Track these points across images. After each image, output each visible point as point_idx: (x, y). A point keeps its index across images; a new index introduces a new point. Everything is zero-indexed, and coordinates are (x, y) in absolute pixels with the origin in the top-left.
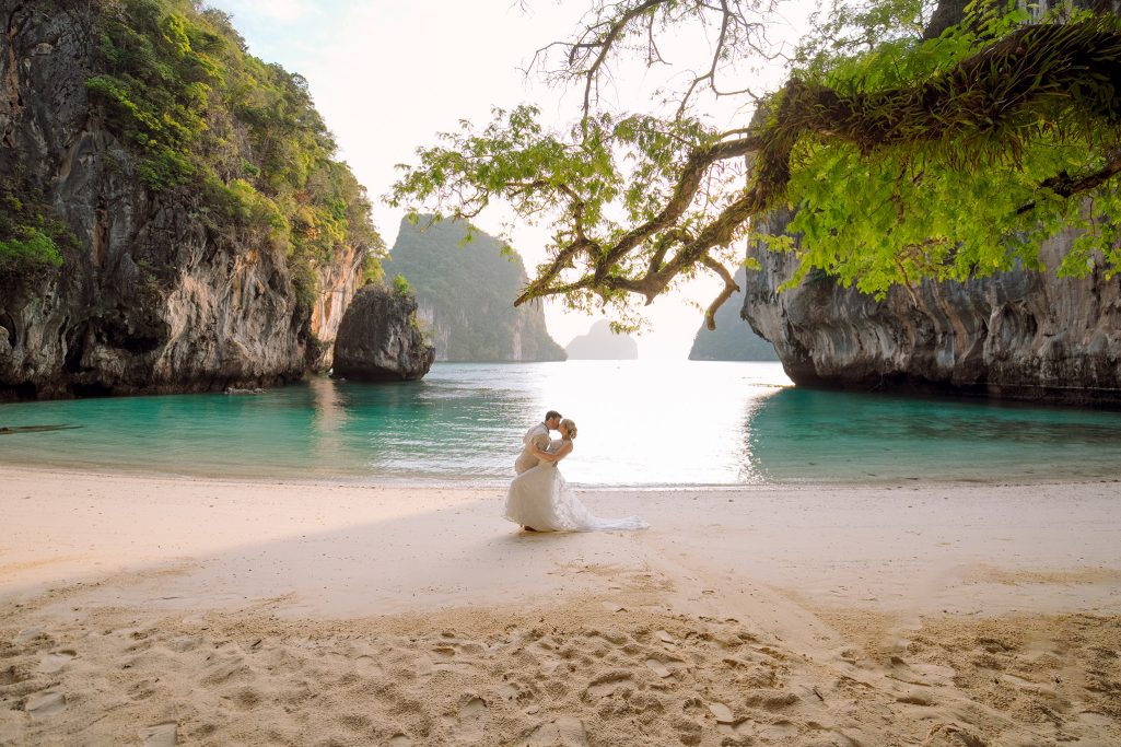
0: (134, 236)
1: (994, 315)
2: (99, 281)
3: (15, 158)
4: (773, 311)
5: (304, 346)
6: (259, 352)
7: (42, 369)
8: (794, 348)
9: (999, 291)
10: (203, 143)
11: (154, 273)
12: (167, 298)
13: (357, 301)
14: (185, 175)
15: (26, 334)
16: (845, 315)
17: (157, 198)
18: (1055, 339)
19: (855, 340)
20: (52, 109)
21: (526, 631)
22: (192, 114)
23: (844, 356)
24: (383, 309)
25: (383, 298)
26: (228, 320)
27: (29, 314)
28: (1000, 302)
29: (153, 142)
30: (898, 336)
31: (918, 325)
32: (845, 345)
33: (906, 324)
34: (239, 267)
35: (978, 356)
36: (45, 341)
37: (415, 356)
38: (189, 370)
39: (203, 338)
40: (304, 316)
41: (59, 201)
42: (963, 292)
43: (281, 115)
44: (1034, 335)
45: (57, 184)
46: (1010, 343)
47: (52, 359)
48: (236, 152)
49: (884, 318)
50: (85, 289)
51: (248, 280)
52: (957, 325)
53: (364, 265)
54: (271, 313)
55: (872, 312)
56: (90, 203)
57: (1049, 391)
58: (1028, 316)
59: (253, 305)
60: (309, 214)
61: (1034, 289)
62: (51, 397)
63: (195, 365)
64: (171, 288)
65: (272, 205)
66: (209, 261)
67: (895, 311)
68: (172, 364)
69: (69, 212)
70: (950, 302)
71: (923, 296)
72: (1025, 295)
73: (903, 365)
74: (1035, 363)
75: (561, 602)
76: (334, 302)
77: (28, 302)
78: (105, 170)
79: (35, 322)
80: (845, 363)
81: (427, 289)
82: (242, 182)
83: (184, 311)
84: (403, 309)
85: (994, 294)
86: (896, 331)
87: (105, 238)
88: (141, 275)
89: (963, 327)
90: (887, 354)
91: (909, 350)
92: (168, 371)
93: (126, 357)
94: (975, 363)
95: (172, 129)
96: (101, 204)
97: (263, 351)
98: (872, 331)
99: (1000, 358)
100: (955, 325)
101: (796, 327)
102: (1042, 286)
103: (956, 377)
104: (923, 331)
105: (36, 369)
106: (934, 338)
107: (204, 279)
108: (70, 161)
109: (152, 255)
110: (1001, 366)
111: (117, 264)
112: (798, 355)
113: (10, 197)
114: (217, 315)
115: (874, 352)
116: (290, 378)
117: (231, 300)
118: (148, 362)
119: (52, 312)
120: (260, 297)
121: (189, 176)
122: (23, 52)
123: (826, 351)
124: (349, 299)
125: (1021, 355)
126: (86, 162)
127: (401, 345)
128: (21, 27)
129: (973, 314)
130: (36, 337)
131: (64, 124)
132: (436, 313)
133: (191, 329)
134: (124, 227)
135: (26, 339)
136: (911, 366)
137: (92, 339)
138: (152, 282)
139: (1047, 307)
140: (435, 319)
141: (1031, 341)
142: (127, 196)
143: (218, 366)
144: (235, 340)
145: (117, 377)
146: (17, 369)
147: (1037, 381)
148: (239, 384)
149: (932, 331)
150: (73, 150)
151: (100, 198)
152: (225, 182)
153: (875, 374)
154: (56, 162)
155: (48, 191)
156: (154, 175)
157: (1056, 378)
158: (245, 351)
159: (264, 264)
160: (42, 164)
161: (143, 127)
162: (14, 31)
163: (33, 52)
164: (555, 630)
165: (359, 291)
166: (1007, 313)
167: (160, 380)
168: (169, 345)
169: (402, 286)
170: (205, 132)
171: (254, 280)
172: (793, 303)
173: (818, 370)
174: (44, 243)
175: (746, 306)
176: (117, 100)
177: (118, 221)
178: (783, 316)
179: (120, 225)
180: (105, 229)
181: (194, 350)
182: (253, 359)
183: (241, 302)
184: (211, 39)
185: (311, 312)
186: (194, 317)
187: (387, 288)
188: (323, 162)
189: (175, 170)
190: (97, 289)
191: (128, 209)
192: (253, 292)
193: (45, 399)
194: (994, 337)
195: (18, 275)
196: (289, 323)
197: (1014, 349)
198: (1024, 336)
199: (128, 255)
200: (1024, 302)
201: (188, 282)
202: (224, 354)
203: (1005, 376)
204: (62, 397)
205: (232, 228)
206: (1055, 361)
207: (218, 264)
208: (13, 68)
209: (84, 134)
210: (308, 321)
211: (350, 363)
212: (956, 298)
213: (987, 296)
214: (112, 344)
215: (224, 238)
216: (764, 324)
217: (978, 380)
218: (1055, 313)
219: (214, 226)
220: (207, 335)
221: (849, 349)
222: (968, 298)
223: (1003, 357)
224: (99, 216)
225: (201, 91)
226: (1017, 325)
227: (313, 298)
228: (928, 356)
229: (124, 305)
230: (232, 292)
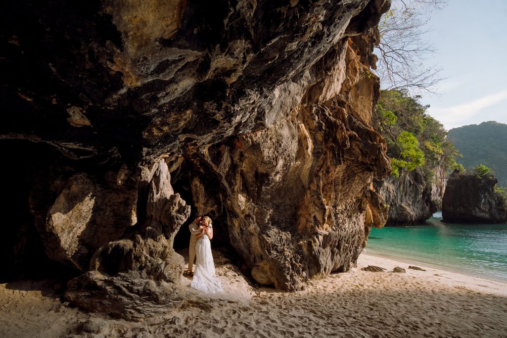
5: (429, 206)
24: (475, 184)
26: (399, 196)
34: (402, 175)
39: (391, 205)
40: (428, 193)
51: (406, 179)
54: (416, 192)
59: (409, 189)
64: (381, 186)
83: (384, 195)
84: (488, 183)
107: (390, 181)
114: (395, 195)
117: (400, 188)
120: (412, 186)
127: (490, 204)
143: (397, 217)
144: (403, 205)
148: (407, 224)
158: (408, 210)
169: (484, 171)
171: (408, 179)
182: (411, 213)
183: (404, 189)
185: (431, 190)
186: (388, 197)
192: (408, 184)
196: (422, 196)
201: (385, 183)
202: (399, 211)
210: (430, 194)
211: (455, 214)
220: (393, 203)
227: (431, 183)
230: (400, 185)
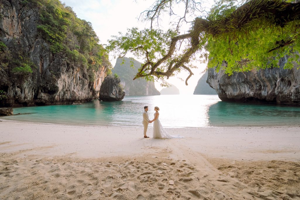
0: (49, 65)
1: (278, 81)
2: (41, 76)
3: (21, 46)
4: (215, 81)
5: (92, 92)
6: (81, 94)
7: (28, 99)
8: (221, 91)
9: (280, 74)
10: (66, 41)
11: (54, 74)
12: (58, 80)
13: (105, 80)
14: (61, 49)
15: (25, 90)
16: (235, 81)
17: (55, 55)
18: (296, 87)
19: (238, 88)
20: (29, 34)
21: (130, 162)
22: (63, 34)
23: (235, 93)
24: (112, 82)
25: (112, 79)
26: (73, 86)
27: (25, 85)
28: (280, 77)
29: (53, 41)
30: (251, 87)
31: (256, 84)
32: (236, 90)
33: (253, 83)
34: (75, 72)
35: (274, 92)
36: (29, 92)
37: (120, 94)
38: (63, 99)
39: (67, 90)
40: (92, 84)
41: (31, 57)
42: (269, 75)
43: (85, 33)
44: (290, 86)
45: (31, 53)
46: (283, 89)
47: (31, 96)
48: (74, 43)
49: (247, 82)
50: (38, 79)
51: (77, 75)
52: (268, 84)
53: (107, 71)
54: (83, 84)
55: (243, 80)
56: (39, 57)
57: (294, 102)
58: (288, 81)
59: (79, 82)
60: (92, 58)
61: (290, 73)
62: (31, 106)
63: (65, 97)
64: (59, 78)
65: (83, 56)
66: (68, 71)
67: (250, 80)
68: (59, 97)
69: (34, 59)
70: (265, 77)
71: (258, 76)
72: (288, 75)
73: (252, 95)
74: (290, 94)
75: (141, 155)
76: (99, 80)
77: (25, 82)
78: (42, 49)
79: (26, 87)
80: (236, 95)
81: (123, 77)
82: (75, 50)
83: (62, 84)
84: (117, 82)
85: (278, 75)
86: (250, 85)
87: (42, 66)
88: (51, 75)
89: (269, 84)
90: (247, 92)
91: (254, 91)
92: (59, 99)
93: (48, 96)
94: (273, 95)
95: (58, 37)
96: (41, 57)
97: (82, 93)
98: (243, 86)
99: (280, 93)
100: (267, 84)
101: (222, 85)
102: (292, 72)
103: (267, 98)
104: (258, 85)
105: (27, 99)
106: (261, 87)
107: (67, 76)
108: (34, 47)
109: (54, 70)
110: (280, 95)
111: (46, 72)
112: (223, 93)
113: (20, 56)
114: (70, 85)
115: (244, 92)
116: (88, 101)
117: (73, 81)
118: (54, 97)
119: (30, 85)
120: (81, 80)
121: (62, 49)
122: (22, 20)
123: (230, 92)
124: (103, 80)
125: (286, 92)
126: (37, 47)
127: (116, 92)
128: (21, 14)
129: (272, 81)
130: (27, 91)
131: (32, 38)
132: (126, 83)
133: (64, 88)
134: (47, 63)
135: (25, 91)
136: (254, 95)
137: (40, 91)
138: (54, 77)
139: (294, 78)
140: (126, 84)
141: (289, 88)
142: (48, 55)
143: (71, 98)
144: (75, 91)
145: (46, 101)
146: (23, 99)
147: (291, 99)
148: (76, 102)
149: (260, 85)
150: (35, 44)
151: (41, 56)
152: (71, 51)
153: (244, 97)
154: (30, 47)
155: (29, 54)
156: (54, 50)
157: (296, 98)
158: (77, 94)
159: (81, 71)
160: (27, 48)
161: (51, 37)
162: (20, 15)
163: (24, 20)
164: (137, 162)
165: (106, 78)
166: (282, 80)
167: (56, 101)
168: (58, 92)
169: (116, 76)
170: (66, 38)
171: (79, 75)
172: (221, 78)
173: (228, 97)
174: (28, 67)
175: (208, 80)
176: (44, 31)
177: (45, 61)
178: (218, 82)
179: (46, 62)
180: (42, 63)
181: (64, 93)
182: (79, 96)
183: (76, 81)
184: (67, 14)
185: (93, 83)
186: (64, 85)
187: (113, 77)
188: (96, 45)
189: (59, 48)
190: (41, 79)
191: (48, 58)
192: (79, 79)
194: (278, 87)
195: (22, 76)
196: (88, 86)
197: (284, 90)
198: (287, 87)
199: (48, 70)
200: (287, 77)
201: (63, 76)
202: (72, 94)
203: (282, 98)
204: (33, 106)
205: (73, 62)
206: (296, 93)
207: (70, 72)
208: (20, 24)
209: (37, 40)
210: (93, 86)
211: (103, 96)
212: (267, 76)
213: (276, 75)
214: (45, 92)
215: (71, 65)
216: (213, 84)
217: (273, 99)
218: (296, 80)
219: (69, 62)
220: (68, 90)
221: (237, 91)
222: (271, 76)
223: (281, 93)
224: (41, 60)
225: (65, 27)
226: (285, 83)
227: (94, 80)
228: (259, 92)
229: (47, 82)
230: (74, 79)
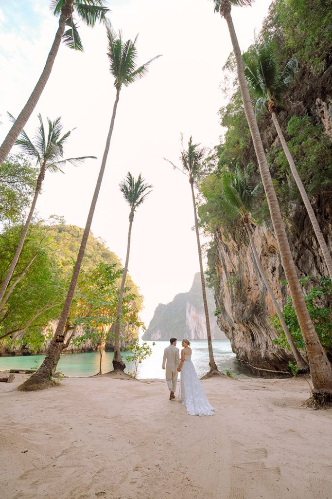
193: (17, 356)
